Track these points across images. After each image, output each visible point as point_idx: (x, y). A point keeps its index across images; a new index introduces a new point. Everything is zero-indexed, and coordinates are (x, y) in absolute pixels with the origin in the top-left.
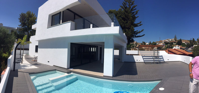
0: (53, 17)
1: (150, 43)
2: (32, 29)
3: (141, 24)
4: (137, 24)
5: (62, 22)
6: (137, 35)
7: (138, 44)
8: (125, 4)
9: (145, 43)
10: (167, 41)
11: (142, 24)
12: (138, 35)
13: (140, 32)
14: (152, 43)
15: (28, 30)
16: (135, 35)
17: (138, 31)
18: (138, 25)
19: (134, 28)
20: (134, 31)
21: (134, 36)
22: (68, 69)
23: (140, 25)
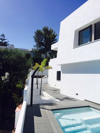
0: (81, 33)
2: (51, 49)
5: (95, 39)
15: (46, 52)
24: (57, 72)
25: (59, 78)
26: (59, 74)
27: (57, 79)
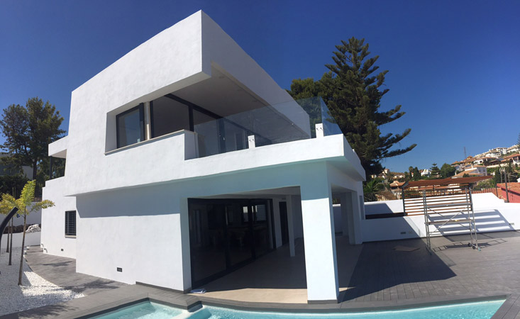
1: (435, 169)
2: (49, 155)
3: (400, 112)
4: (387, 113)
6: (390, 150)
7: (396, 177)
8: (339, 57)
9: (417, 172)
10: (493, 156)
11: (404, 113)
12: (394, 147)
13: (398, 139)
14: (440, 168)
15: (34, 160)
16: (384, 150)
17: (394, 136)
18: (392, 117)
19: (378, 127)
20: (381, 136)
21: (382, 152)
22: (187, 291)
23: (399, 116)
24: (66, 212)
25: (71, 229)
26: (70, 218)
27: (66, 232)
